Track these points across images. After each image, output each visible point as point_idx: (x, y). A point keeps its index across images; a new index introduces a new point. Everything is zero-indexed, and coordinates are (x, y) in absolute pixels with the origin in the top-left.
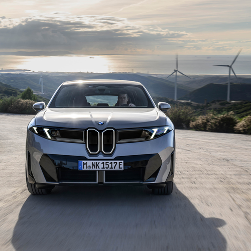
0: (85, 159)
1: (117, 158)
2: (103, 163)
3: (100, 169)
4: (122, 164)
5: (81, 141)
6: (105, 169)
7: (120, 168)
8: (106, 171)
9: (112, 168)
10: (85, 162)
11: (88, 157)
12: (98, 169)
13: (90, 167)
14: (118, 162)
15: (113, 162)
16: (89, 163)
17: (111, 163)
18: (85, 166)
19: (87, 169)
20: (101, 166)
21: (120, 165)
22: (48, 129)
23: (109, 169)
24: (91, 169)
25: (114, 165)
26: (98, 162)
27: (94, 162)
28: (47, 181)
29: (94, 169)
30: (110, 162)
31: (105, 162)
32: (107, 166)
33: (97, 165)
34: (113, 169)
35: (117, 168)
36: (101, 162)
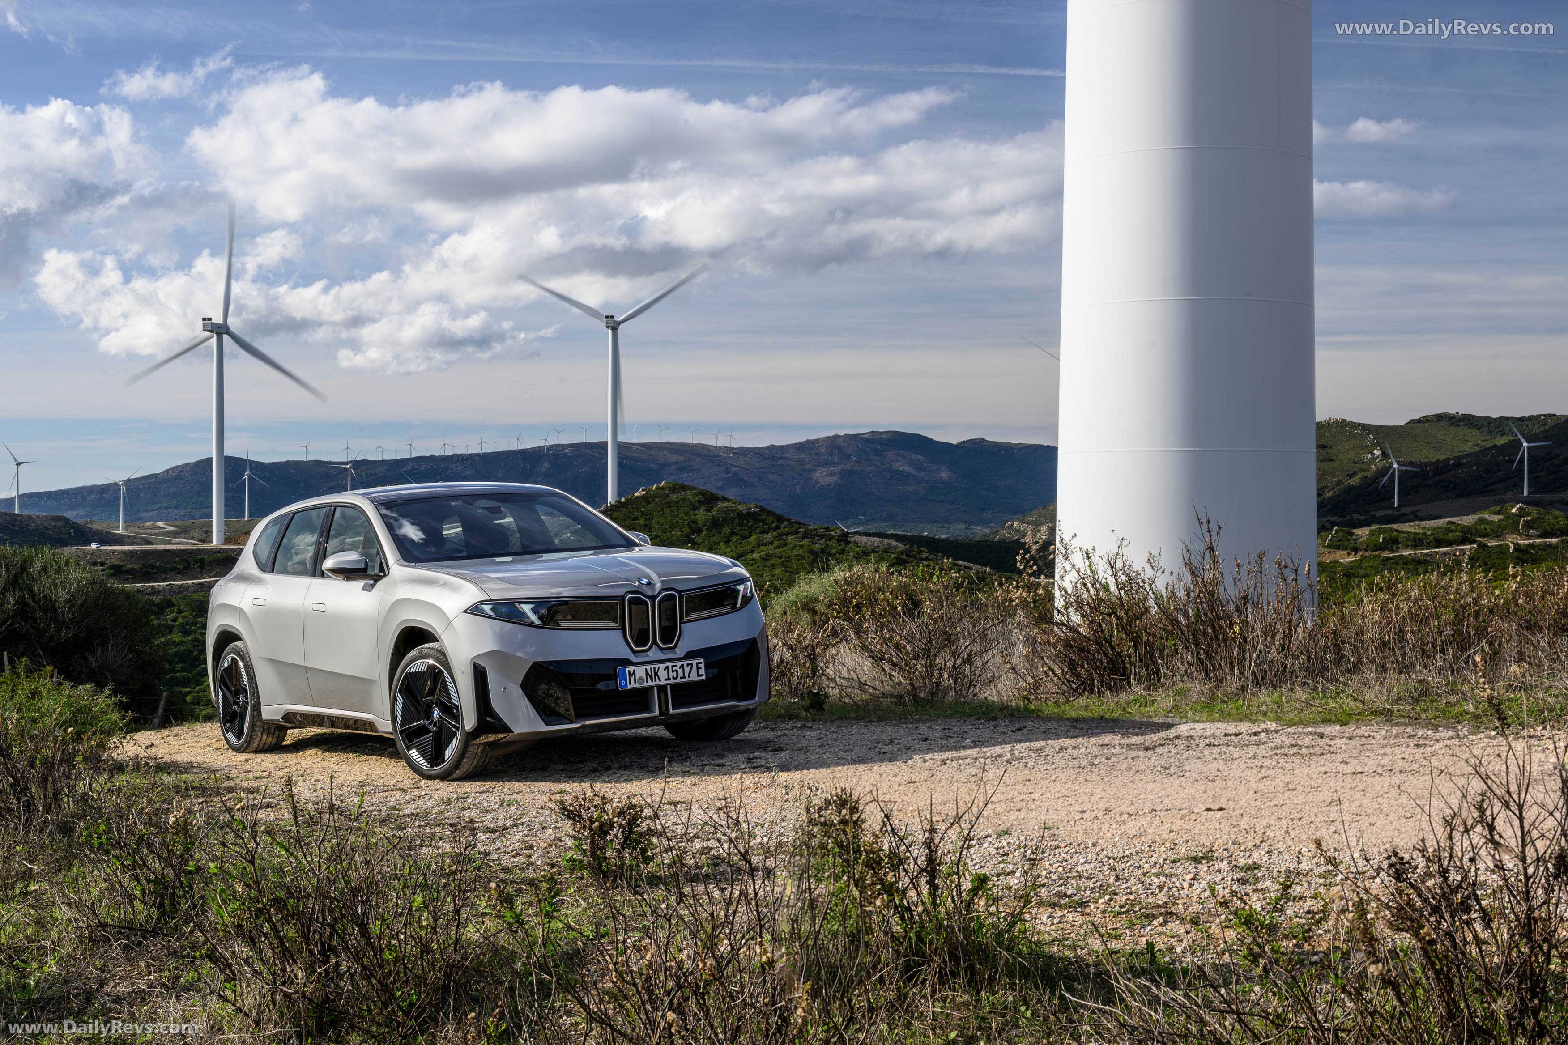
0: (629, 663)
1: (690, 655)
2: (667, 668)
3: (663, 682)
4: (702, 666)
5: (612, 625)
6: (672, 681)
7: (699, 675)
8: (672, 685)
9: (684, 677)
10: (631, 669)
11: (634, 659)
12: (658, 683)
13: (641, 679)
14: (694, 662)
15: (685, 663)
16: (640, 671)
17: (682, 666)
18: (632, 679)
19: (637, 685)
20: (663, 674)
21: (698, 668)
22: (532, 606)
23: (679, 680)
24: (645, 684)
25: (687, 670)
26: (657, 666)
27: (648, 667)
28: (547, 724)
29: (650, 683)
30: (679, 664)
31: (670, 665)
32: (675, 674)
33: (656, 674)
34: (687, 679)
35: (694, 677)
36: (663, 666)
